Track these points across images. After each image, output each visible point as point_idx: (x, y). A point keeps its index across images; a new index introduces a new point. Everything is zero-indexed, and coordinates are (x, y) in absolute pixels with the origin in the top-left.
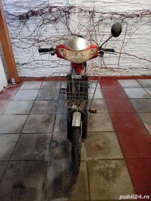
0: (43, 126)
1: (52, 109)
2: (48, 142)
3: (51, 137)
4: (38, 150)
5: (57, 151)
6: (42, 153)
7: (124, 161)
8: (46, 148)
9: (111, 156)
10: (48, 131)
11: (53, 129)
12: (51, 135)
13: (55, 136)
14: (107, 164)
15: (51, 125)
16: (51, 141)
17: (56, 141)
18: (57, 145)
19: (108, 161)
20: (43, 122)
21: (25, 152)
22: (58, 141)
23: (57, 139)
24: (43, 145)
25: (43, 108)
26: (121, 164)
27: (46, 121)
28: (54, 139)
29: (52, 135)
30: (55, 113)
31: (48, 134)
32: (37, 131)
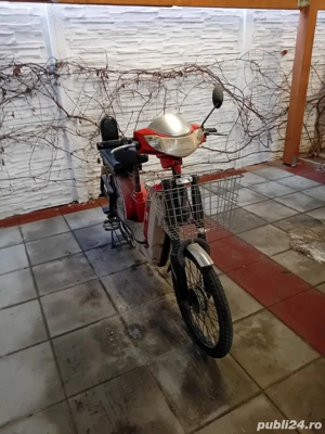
0: (88, 309)
1: (83, 273)
2: (122, 332)
3: (120, 322)
4: (113, 355)
5: (151, 340)
6: (125, 357)
7: (267, 312)
8: (126, 345)
9: (243, 312)
10: (108, 315)
11: (114, 305)
12: (116, 318)
13: (126, 318)
14: (247, 327)
15: (104, 301)
16: (126, 328)
17: (137, 326)
18: (143, 330)
19: (245, 321)
20: (83, 302)
21: (88, 368)
22: (140, 323)
23: (135, 321)
24: (115, 341)
25: (62, 276)
26: (266, 317)
27: (88, 298)
28: (129, 324)
29: (121, 318)
30: (95, 277)
31: (111, 319)
32: (83, 321)
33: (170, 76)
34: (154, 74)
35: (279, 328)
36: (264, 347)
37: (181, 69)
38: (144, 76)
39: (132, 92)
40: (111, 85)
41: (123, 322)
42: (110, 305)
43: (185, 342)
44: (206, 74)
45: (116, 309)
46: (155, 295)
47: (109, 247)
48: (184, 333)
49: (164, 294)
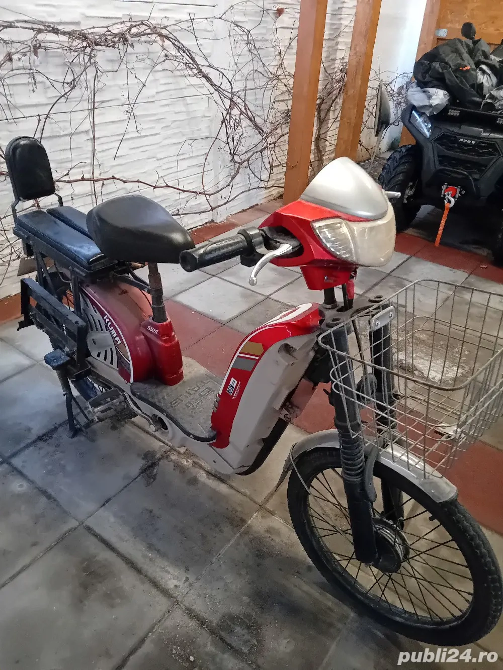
1: (37, 519)
2: (210, 648)
3: (193, 624)
5: (280, 643)
11: (155, 584)
12: (179, 618)
13: (200, 607)
15: (128, 580)
16: (212, 632)
17: (229, 622)
18: (252, 626)
20: (79, 602)
22: (235, 609)
23: (223, 609)
27: (85, 586)
28: (214, 620)
29: (190, 612)
30: (73, 523)
31: (169, 623)
32: (107, 654)
41: (201, 622)
42: (147, 586)
43: (343, 618)
45: (165, 592)
46: (227, 529)
47: (64, 434)
48: (329, 600)
49: (243, 521)
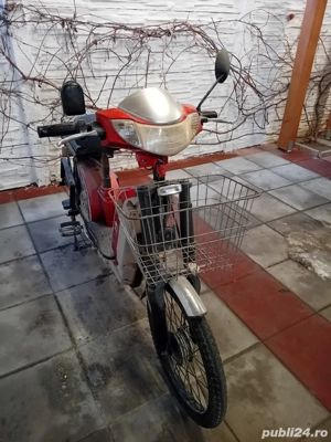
0: (36, 339)
1: (35, 284)
2: (78, 376)
3: (77, 361)
4: (64, 412)
5: (116, 389)
6: (81, 415)
7: (263, 348)
8: (82, 396)
9: (234, 347)
10: (62, 348)
11: (71, 335)
12: (72, 354)
13: (86, 354)
14: (239, 370)
15: (59, 327)
16: (84, 369)
17: (97, 366)
18: (106, 374)
19: (236, 360)
20: (30, 329)
21: (29, 433)
22: (103, 362)
23: (96, 360)
24: (69, 390)
25: (8, 289)
26: (262, 355)
27: (38, 323)
28: (89, 363)
29: (79, 355)
30: (50, 292)
31: (65, 355)
32: (29, 357)
33: (155, 34)
34: (135, 30)
35: (279, 371)
36: (258, 400)
37: (169, 27)
38: (123, 31)
39: (108, 51)
40: (81, 41)
41: (82, 361)
42: (66, 334)
43: (161, 392)
44: (198, 36)
45: (73, 340)
46: (124, 320)
47: (72, 248)
48: (159, 379)
49: (136, 319)
